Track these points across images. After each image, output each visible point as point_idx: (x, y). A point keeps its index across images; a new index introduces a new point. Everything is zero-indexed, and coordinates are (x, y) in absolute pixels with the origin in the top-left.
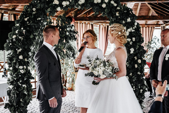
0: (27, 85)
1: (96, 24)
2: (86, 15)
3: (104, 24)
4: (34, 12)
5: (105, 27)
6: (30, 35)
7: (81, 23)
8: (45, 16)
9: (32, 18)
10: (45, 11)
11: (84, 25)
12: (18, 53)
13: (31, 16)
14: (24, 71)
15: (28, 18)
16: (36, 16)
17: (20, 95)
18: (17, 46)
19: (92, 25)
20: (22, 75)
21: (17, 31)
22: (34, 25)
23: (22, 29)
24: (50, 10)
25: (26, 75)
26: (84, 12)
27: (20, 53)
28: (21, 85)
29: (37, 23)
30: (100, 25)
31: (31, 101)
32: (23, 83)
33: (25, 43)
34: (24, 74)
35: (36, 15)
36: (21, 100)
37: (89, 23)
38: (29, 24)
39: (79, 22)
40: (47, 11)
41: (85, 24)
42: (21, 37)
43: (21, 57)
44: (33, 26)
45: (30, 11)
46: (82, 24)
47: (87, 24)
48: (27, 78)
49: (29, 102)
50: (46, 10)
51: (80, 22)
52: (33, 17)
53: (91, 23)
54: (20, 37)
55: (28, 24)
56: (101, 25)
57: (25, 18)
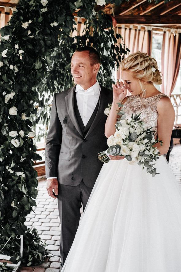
0: (27, 173)
1: (156, 30)
2: (139, 10)
3: (173, 30)
4: (44, 7)
5: (175, 37)
6: (35, 61)
7: (128, 29)
8: (68, 18)
9: (40, 23)
10: (69, 6)
11: (133, 32)
12: (6, 102)
13: (37, 18)
14: (19, 141)
15: (30, 22)
16: (48, 18)
17: (10, 195)
18: (5, 85)
19: (150, 32)
20: (15, 150)
21: (5, 51)
22: (44, 40)
23: (17, 46)
24: (81, 4)
25: (25, 150)
26: (134, 5)
27: (12, 103)
28: (12, 172)
29: (51, 34)
30: (165, 32)
31: (33, 208)
32: (17, 168)
33: (23, 81)
34: (20, 149)
35: (49, 16)
36: (13, 205)
37: (144, 28)
38: (32, 37)
39: (123, 26)
40: (73, 6)
41: (136, 30)
42: (14, 65)
43: (13, 111)
44: (42, 42)
45: (36, 6)
46: (130, 29)
47: (139, 30)
48: (26, 156)
49: (31, 209)
50: (71, 4)
51: (126, 26)
52: (40, 19)
53: (147, 28)
54: (11, 67)
55: (30, 35)
56: (167, 33)
57: (24, 22)
